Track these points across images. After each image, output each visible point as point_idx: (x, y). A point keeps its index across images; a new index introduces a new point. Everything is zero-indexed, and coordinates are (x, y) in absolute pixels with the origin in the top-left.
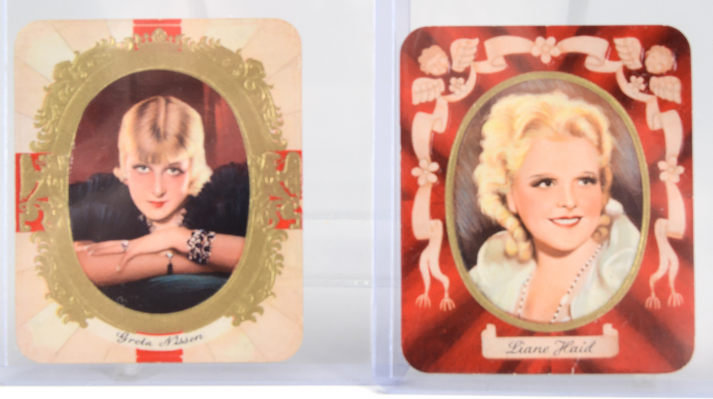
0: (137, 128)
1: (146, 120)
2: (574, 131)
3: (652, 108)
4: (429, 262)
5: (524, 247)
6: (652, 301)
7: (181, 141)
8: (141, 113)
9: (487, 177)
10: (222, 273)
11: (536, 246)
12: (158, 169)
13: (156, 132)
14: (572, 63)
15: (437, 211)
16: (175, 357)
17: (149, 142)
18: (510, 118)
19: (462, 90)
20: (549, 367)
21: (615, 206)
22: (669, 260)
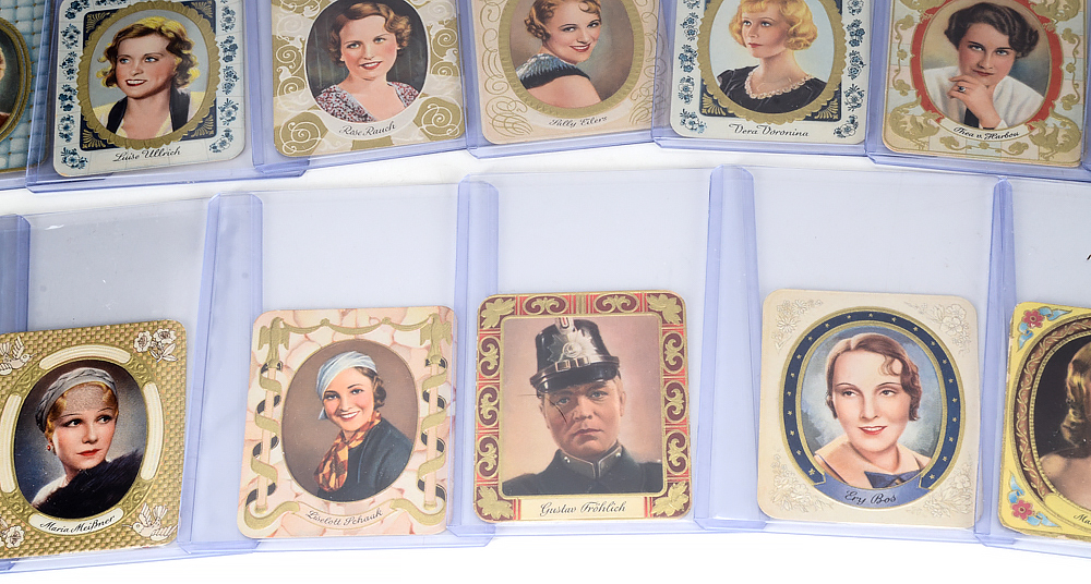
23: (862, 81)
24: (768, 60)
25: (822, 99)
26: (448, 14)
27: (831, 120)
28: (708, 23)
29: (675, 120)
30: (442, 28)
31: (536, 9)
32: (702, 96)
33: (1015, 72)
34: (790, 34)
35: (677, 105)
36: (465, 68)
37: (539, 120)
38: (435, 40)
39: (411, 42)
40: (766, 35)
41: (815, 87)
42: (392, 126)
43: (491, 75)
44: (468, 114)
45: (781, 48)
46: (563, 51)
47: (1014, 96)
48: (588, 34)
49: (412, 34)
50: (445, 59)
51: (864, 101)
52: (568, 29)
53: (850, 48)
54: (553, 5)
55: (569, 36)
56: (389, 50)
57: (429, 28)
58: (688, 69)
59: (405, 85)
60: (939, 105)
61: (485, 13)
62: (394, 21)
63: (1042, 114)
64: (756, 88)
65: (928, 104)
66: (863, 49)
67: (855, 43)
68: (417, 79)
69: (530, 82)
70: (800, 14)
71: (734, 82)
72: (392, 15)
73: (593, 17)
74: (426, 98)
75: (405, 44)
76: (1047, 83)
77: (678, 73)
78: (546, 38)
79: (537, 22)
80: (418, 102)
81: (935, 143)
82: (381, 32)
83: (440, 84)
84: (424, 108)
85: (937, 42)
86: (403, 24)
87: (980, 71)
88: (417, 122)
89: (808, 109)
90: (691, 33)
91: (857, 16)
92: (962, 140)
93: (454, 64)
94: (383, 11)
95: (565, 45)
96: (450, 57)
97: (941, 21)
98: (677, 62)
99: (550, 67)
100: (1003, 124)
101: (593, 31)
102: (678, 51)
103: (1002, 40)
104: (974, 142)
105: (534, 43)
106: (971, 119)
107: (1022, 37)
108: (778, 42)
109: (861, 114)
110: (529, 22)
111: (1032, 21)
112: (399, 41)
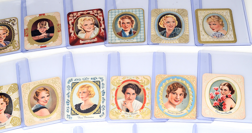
0: (40, 24)
1: (41, 24)
2: (89, 20)
3: (99, 16)
4: (72, 35)
5: (84, 32)
6: (101, 35)
7: (45, 25)
8: (40, 23)
9: (79, 26)
10: (51, 37)
11: (86, 32)
12: (42, 28)
13: (42, 25)
14: (89, 13)
15: (73, 29)
16: (46, 46)
17: (41, 26)
18: (81, 20)
19: (75, 18)
20: (88, 43)
21: (95, 26)
22: (102, 31)
23: (105, 104)
24: (85, 101)
25: (96, 109)
26: (17, 97)
27: (99, 113)
28: (72, 93)
29: (66, 117)
30: (16, 100)
31: (36, 94)
32: (71, 111)
33: (137, 99)
34: (90, 95)
35: (66, 113)
36: (21, 109)
37: (37, 119)
38: (14, 103)
39: (9, 104)
40: (85, 95)
41: (95, 106)
42: (5, 124)
43: (26, 110)
44: (22, 120)
45: (88, 98)
46: (42, 103)
47: (137, 104)
48: (47, 98)
49: (9, 102)
50: (17, 107)
51: (105, 108)
52: (43, 98)
53: (102, 96)
54: (39, 92)
55: (43, 99)
56: (5, 106)
57: (13, 100)
58: (68, 105)
59: (8, 114)
60: (121, 108)
61: (25, 96)
62: (5, 99)
63: (142, 108)
64: (83, 108)
65: (119, 108)
66: (105, 97)
67: (103, 95)
68: (10, 112)
69: (35, 111)
70: (91, 90)
71: (78, 107)
72: (5, 98)
73: (48, 94)
74: (12, 117)
75: (8, 104)
76: (143, 101)
77: (66, 106)
78: (38, 100)
79: (36, 97)
80: (11, 118)
81: (120, 117)
82: (3, 102)
83: (16, 113)
84: (12, 119)
85: (120, 93)
86: (7, 100)
87: (129, 99)
88: (11, 123)
89: (94, 112)
90: (69, 96)
91: (104, 89)
92: (126, 115)
93: (19, 108)
94: (3, 97)
95: (42, 102)
96: (18, 107)
97: (121, 89)
98: (66, 103)
99: (39, 107)
100: (134, 111)
101: (48, 98)
102: (66, 101)
103: (133, 91)
104: (128, 115)
105: (35, 102)
106: (128, 110)
107: (138, 90)
108: (87, 96)
109: (105, 111)
110: (34, 97)
111: (140, 87)
112: (7, 104)
